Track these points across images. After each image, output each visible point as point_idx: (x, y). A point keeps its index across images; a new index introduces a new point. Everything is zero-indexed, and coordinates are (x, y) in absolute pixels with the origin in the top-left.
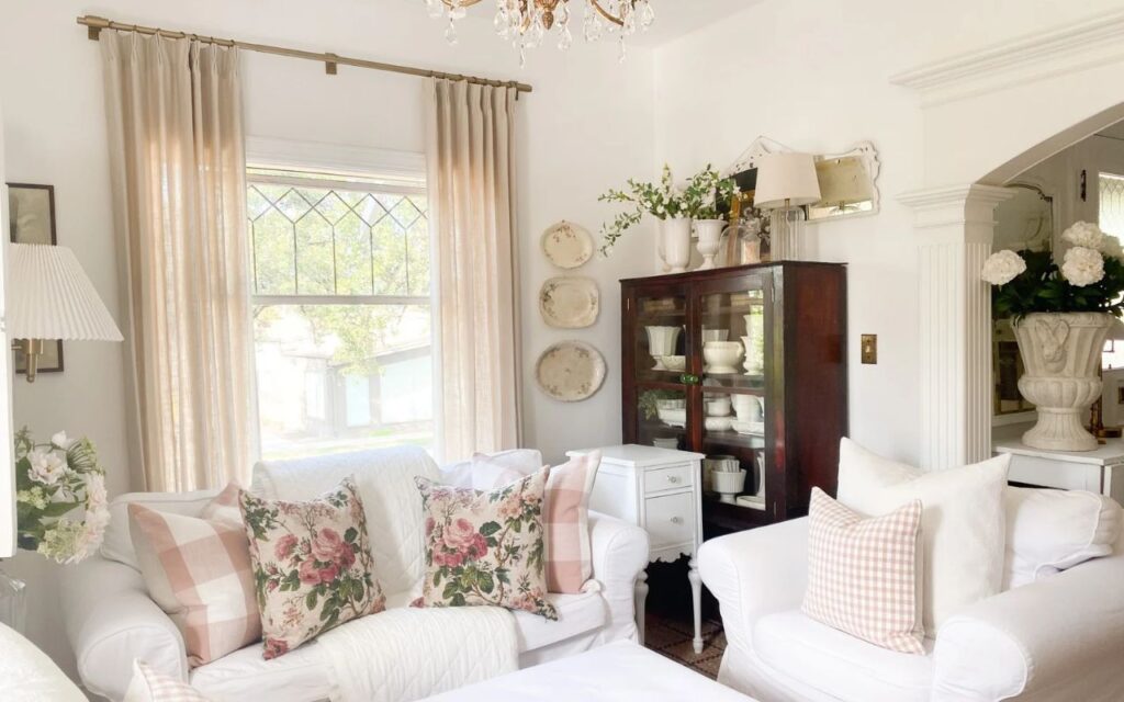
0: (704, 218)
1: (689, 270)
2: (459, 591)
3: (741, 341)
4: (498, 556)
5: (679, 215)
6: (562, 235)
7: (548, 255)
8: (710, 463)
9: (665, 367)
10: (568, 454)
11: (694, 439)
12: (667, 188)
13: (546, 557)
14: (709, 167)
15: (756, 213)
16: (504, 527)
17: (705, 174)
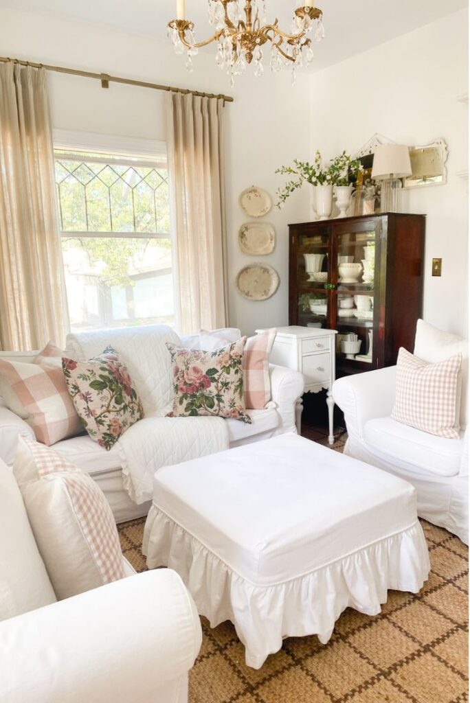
0: (341, 185)
1: (331, 218)
2: (194, 408)
3: (361, 263)
4: (217, 388)
5: (325, 183)
6: (252, 195)
7: (244, 208)
8: (340, 336)
9: (315, 279)
10: (256, 331)
11: (331, 322)
12: (319, 165)
13: (244, 389)
14: (344, 153)
15: (372, 182)
16: (220, 371)
17: (342, 157)
